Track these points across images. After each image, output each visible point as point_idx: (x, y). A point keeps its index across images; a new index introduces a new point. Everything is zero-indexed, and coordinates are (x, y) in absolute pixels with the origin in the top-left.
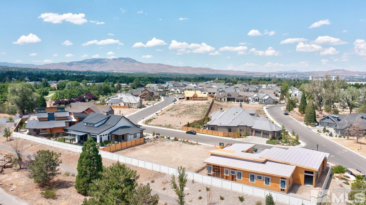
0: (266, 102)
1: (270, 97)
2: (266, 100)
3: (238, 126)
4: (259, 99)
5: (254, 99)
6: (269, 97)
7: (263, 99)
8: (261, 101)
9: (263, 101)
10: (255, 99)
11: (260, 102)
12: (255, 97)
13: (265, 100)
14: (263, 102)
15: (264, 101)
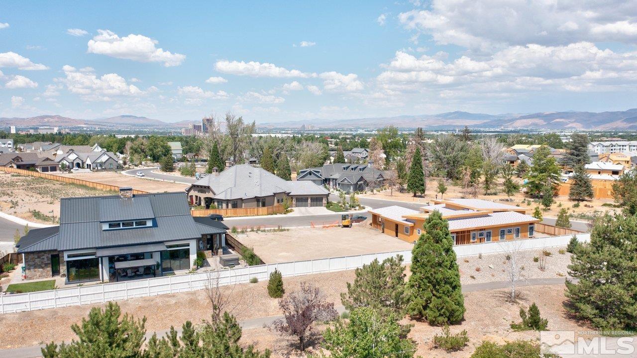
0: (104, 168)
1: (111, 158)
2: (105, 162)
3: (275, 194)
4: (83, 163)
5: (73, 163)
6: (108, 158)
7: (99, 161)
8: (95, 165)
9: (98, 165)
10: (75, 163)
11: (93, 169)
12: (74, 160)
13: (101, 164)
14: (99, 168)
15: (101, 166)
